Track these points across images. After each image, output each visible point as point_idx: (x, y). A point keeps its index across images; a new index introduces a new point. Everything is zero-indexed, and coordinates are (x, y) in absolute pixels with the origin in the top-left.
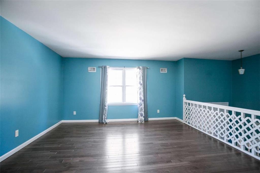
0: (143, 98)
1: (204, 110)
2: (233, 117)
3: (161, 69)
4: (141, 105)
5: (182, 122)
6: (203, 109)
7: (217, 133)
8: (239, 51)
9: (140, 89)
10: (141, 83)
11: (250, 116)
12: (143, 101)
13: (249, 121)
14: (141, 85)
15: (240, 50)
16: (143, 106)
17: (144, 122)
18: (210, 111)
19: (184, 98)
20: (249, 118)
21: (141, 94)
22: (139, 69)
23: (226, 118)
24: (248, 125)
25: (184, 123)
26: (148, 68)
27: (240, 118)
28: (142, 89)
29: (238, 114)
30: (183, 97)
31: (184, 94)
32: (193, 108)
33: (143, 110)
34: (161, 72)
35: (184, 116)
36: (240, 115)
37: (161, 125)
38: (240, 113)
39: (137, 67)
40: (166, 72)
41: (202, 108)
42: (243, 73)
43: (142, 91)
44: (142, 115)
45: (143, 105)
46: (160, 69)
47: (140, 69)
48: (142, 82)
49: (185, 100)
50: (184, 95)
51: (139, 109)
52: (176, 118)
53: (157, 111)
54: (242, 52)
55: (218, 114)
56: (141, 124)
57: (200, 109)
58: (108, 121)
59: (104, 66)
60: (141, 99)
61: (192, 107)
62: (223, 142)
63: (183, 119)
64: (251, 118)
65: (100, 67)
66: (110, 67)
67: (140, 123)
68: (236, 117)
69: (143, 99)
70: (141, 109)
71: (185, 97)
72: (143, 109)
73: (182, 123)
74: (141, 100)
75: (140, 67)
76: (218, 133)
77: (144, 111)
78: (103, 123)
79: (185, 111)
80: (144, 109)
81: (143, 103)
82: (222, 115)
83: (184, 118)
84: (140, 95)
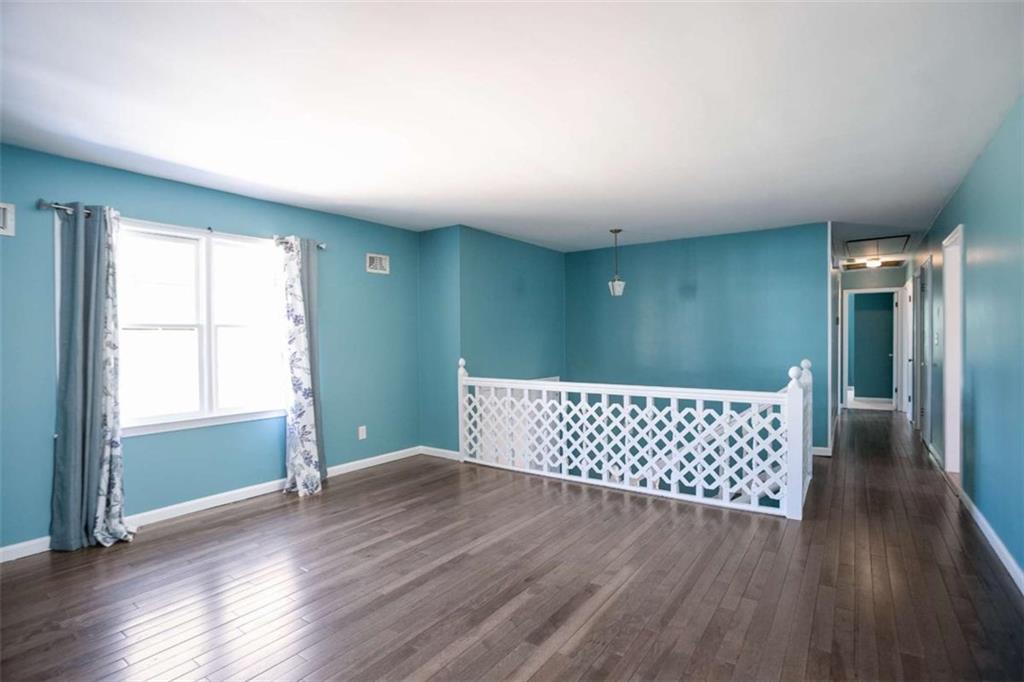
0: (307, 384)
1: (553, 405)
2: (650, 414)
3: (371, 258)
4: (300, 415)
5: (456, 459)
6: (548, 401)
7: (600, 468)
8: (611, 231)
9: (290, 342)
10: (295, 313)
11: (692, 404)
12: (306, 394)
13: (690, 418)
14: (297, 320)
15: (613, 228)
16: (309, 418)
17: (320, 489)
18: (576, 404)
19: (461, 371)
20: (691, 410)
21: (299, 364)
22: (282, 247)
23: (629, 418)
24: (689, 428)
25: (466, 462)
26: (323, 246)
27: (669, 412)
28: (302, 342)
29: (662, 403)
30: (459, 367)
31: (462, 357)
32: (504, 405)
33: (313, 436)
34: (369, 270)
35: (465, 436)
36: (669, 405)
37: (404, 484)
38: (669, 400)
39: (276, 237)
40: (387, 272)
41: (543, 402)
42: (621, 294)
43: (303, 349)
44: (308, 459)
45: (310, 412)
46: (365, 256)
47: (289, 248)
48: (300, 310)
49: (464, 379)
50: (462, 362)
51: (296, 432)
52: (421, 449)
53: (357, 431)
54: (618, 235)
55: (603, 410)
56: (311, 498)
57: (535, 403)
58: (130, 524)
59: (86, 208)
60: (297, 386)
61: (503, 400)
62: (618, 489)
63: (461, 448)
64: (695, 409)
65: (49, 207)
66: (122, 215)
67: (305, 496)
68: (656, 411)
69: (310, 386)
70: (304, 432)
71: (465, 367)
72: (310, 433)
73: (458, 461)
74: (300, 393)
75: (291, 239)
76: (604, 466)
77: (315, 439)
78: (99, 545)
79: (467, 419)
80: (313, 431)
81: (307, 403)
82: (616, 413)
83: (463, 445)
84: (292, 368)
